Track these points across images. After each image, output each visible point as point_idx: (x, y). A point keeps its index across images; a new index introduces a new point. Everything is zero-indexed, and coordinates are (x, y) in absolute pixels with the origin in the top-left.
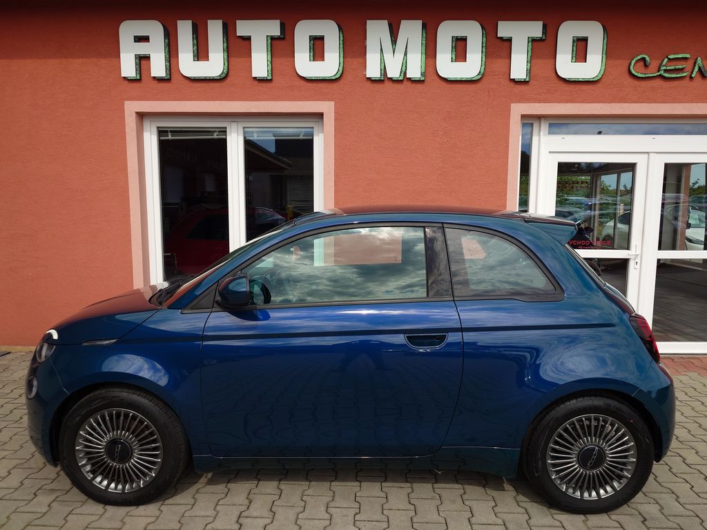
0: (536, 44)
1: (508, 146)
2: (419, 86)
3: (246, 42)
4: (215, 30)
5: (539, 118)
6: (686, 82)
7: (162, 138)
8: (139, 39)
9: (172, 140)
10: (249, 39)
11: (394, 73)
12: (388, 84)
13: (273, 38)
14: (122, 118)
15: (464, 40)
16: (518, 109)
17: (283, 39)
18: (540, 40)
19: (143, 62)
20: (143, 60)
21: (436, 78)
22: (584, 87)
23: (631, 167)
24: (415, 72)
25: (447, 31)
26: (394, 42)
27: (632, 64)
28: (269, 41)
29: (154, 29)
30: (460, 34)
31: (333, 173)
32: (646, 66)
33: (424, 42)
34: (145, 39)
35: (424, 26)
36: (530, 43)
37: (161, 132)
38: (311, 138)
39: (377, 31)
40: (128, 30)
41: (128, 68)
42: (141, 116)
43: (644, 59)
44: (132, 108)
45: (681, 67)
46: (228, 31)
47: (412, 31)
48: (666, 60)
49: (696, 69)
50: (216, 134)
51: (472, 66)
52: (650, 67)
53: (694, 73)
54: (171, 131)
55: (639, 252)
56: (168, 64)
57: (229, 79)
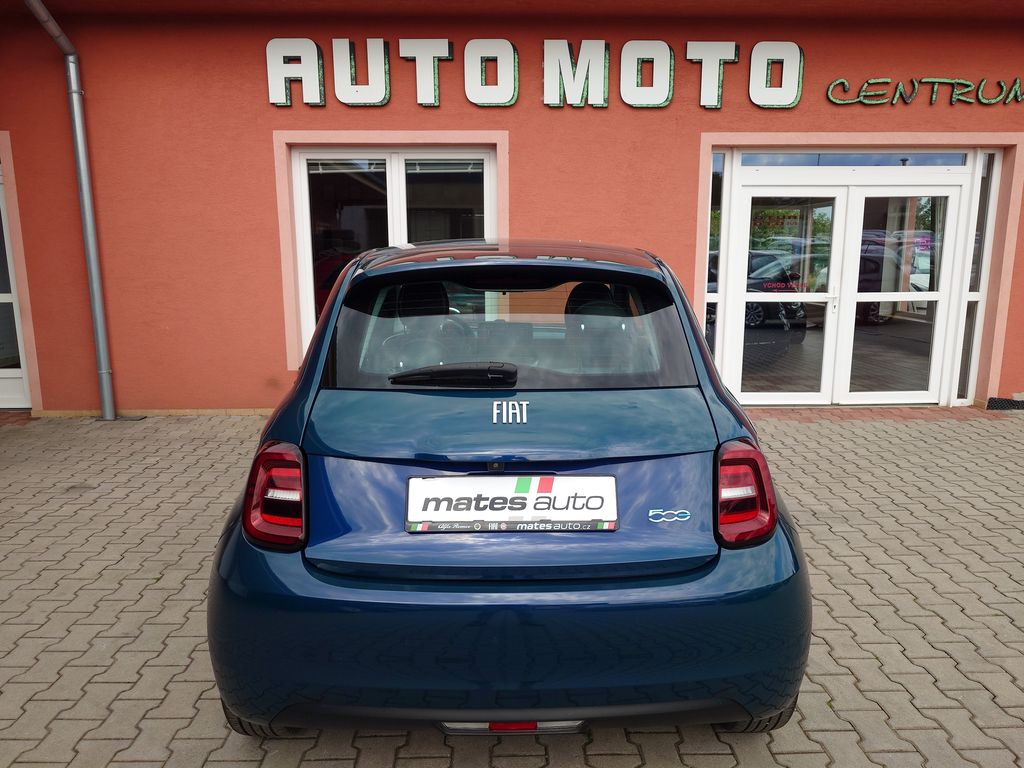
0: (727, 66)
1: (697, 180)
2: (602, 113)
3: (411, 64)
4: (375, 48)
5: (732, 148)
6: (887, 109)
7: (311, 172)
8: (289, 60)
9: (323, 174)
10: (413, 60)
11: (574, 98)
12: (568, 111)
13: (440, 60)
14: (271, 150)
15: (650, 62)
16: (709, 139)
17: (452, 60)
18: (733, 63)
19: (294, 86)
20: (294, 83)
21: (620, 104)
22: (780, 115)
23: (829, 202)
24: (597, 97)
25: (633, 52)
26: (574, 63)
27: (831, 89)
28: (436, 63)
29: (306, 48)
30: (646, 56)
31: (507, 211)
32: (845, 91)
33: (607, 65)
34: (297, 60)
35: (607, 47)
36: (722, 67)
37: (311, 165)
38: (480, 170)
39: (555, 52)
40: (277, 49)
41: (278, 94)
42: (291, 146)
43: (843, 84)
44: (281, 137)
45: (881, 93)
46: (390, 51)
47: (593, 52)
48: (866, 85)
49: (897, 95)
50: (373, 167)
51: (659, 92)
52: (850, 92)
53: (896, 99)
54: (322, 164)
55: (837, 295)
56: (322, 88)
57: (391, 106)
